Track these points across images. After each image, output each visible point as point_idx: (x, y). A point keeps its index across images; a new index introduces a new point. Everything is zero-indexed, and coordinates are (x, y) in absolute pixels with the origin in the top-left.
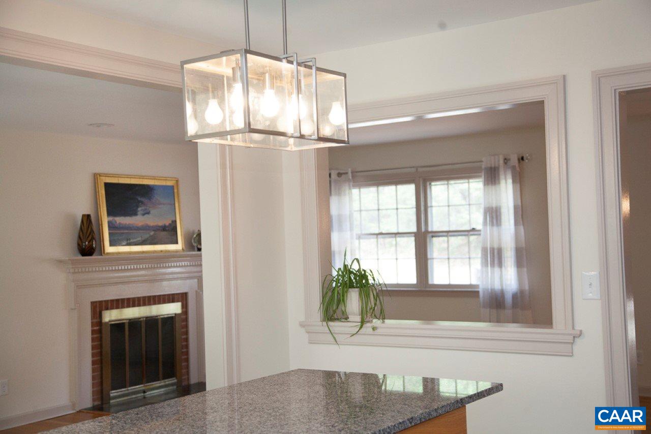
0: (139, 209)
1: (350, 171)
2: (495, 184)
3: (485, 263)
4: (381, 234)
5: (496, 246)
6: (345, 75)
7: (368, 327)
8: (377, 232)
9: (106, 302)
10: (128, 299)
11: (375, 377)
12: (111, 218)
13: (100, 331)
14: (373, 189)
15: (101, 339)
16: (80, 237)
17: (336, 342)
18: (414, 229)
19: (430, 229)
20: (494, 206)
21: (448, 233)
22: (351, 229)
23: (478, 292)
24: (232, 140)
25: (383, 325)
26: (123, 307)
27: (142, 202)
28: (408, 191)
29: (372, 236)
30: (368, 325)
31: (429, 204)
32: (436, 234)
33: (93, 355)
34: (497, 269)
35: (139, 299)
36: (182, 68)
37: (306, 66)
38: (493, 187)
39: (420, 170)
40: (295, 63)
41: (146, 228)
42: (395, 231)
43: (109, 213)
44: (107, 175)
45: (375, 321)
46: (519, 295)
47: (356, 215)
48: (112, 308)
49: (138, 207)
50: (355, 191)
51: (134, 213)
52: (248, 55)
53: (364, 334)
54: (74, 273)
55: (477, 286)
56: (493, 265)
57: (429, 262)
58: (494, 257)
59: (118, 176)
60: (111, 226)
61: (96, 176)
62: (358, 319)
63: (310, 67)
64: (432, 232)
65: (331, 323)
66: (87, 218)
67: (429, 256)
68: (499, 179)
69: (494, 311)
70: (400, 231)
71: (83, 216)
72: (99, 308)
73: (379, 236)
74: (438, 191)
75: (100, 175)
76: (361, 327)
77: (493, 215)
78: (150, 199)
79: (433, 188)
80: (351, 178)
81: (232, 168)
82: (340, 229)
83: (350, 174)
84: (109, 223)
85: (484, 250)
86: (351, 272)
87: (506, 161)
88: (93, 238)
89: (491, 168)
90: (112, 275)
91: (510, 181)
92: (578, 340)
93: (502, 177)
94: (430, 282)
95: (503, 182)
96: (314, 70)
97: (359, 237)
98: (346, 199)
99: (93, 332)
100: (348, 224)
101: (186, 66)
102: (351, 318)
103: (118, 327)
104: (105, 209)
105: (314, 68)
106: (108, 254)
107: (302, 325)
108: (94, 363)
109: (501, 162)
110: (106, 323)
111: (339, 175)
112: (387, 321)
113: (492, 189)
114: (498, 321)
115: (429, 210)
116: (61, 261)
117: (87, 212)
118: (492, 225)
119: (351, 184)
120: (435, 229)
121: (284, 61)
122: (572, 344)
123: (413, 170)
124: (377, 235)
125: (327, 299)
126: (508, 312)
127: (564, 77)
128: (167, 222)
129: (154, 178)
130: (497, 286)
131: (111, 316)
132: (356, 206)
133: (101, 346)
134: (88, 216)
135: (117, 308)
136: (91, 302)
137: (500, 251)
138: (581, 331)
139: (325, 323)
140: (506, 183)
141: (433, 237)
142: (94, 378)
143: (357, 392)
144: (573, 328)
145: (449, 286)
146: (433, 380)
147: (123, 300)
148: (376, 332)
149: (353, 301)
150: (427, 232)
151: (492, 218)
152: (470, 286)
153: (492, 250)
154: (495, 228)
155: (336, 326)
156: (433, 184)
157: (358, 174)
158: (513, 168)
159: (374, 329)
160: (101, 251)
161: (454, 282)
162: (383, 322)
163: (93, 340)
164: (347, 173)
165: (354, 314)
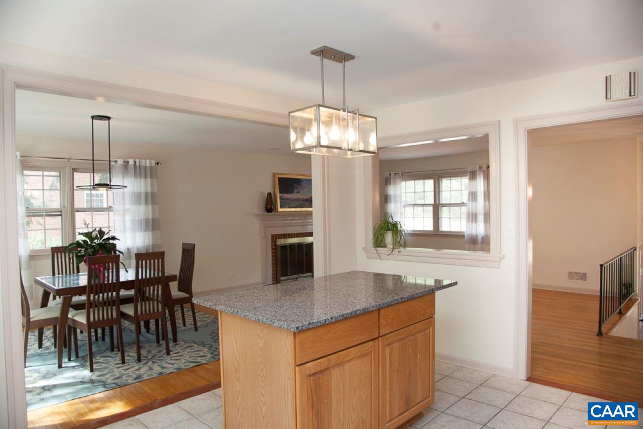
0: (295, 190)
1: (400, 173)
2: (474, 179)
3: (468, 221)
4: (416, 205)
5: (474, 212)
6: (376, 118)
7: (396, 251)
8: (414, 203)
9: (279, 235)
10: (289, 234)
11: (400, 277)
12: (281, 195)
13: (275, 249)
14: (412, 182)
15: (276, 252)
16: (266, 204)
17: (380, 257)
18: (433, 203)
19: (441, 203)
20: (474, 191)
21: (449, 205)
22: (401, 202)
23: (464, 235)
24: (316, 151)
25: (405, 250)
26: (286, 238)
27: (296, 187)
28: (430, 183)
29: (411, 206)
30: (396, 250)
31: (441, 190)
32: (444, 205)
33: (273, 260)
34: (474, 224)
35: (294, 234)
36: (289, 115)
37: (354, 113)
38: (474, 182)
39: (436, 172)
40: (346, 111)
41: (298, 200)
42: (423, 203)
43: (280, 193)
44: (279, 174)
45: (401, 248)
46: (485, 238)
47: (403, 195)
48: (281, 238)
49: (294, 189)
50: (403, 183)
51: (292, 192)
52: (320, 107)
53: (402, 255)
54: (263, 220)
55: (464, 232)
56: (472, 222)
57: (440, 219)
58: (472, 217)
59: (285, 174)
60: (281, 198)
61: (274, 174)
62: (392, 246)
63: (356, 114)
64: (441, 204)
65: (378, 249)
66: (269, 194)
67: (440, 217)
68: (476, 177)
69: (472, 245)
70: (426, 203)
71: (268, 193)
72: (275, 238)
73: (415, 206)
74: (446, 183)
75: (276, 174)
76: (392, 251)
77: (473, 196)
78: (300, 185)
79: (443, 181)
80: (401, 176)
81: (328, 167)
82: (395, 202)
83: (400, 174)
84: (280, 197)
85: (468, 214)
86: (388, 223)
87: (480, 168)
88: (272, 204)
89: (472, 171)
90: (285, 222)
91: (482, 178)
92: (502, 260)
93: (478, 176)
94: (440, 230)
95: (478, 179)
96: (357, 116)
97: (405, 206)
98: (398, 186)
99: (272, 249)
100: (399, 199)
101: (291, 114)
102: (388, 246)
103: (284, 247)
104: (278, 190)
105: (357, 114)
106: (279, 212)
107: (364, 249)
108: (273, 264)
109: (478, 168)
110: (278, 245)
111: (395, 174)
112: (407, 248)
113: (473, 182)
114: (474, 250)
115: (441, 192)
116: (257, 215)
117: (270, 192)
118: (472, 201)
119: (401, 179)
120: (444, 202)
121: (341, 111)
122: (499, 262)
123: (433, 172)
124: (414, 205)
125: (376, 236)
126: (479, 246)
127: (499, 121)
128: (308, 197)
129: (302, 175)
130: (474, 232)
131: (281, 242)
132: (403, 191)
133: (276, 256)
134: (270, 193)
135: (284, 238)
136: (272, 235)
137: (476, 214)
138: (504, 256)
139: (374, 248)
140: (480, 179)
141: (442, 207)
142: (273, 271)
143: (390, 283)
144: (500, 254)
145: (450, 232)
146: (440, 280)
147: (286, 234)
148: (400, 254)
149: (389, 237)
150: (439, 204)
151: (472, 197)
152: (461, 232)
153: (472, 214)
154: (474, 203)
155: (380, 250)
156: (443, 179)
157: (405, 174)
158: (484, 171)
159: (399, 252)
160: (276, 210)
161: (452, 230)
162: (405, 249)
163: (272, 253)
164: (399, 173)
165: (389, 244)
